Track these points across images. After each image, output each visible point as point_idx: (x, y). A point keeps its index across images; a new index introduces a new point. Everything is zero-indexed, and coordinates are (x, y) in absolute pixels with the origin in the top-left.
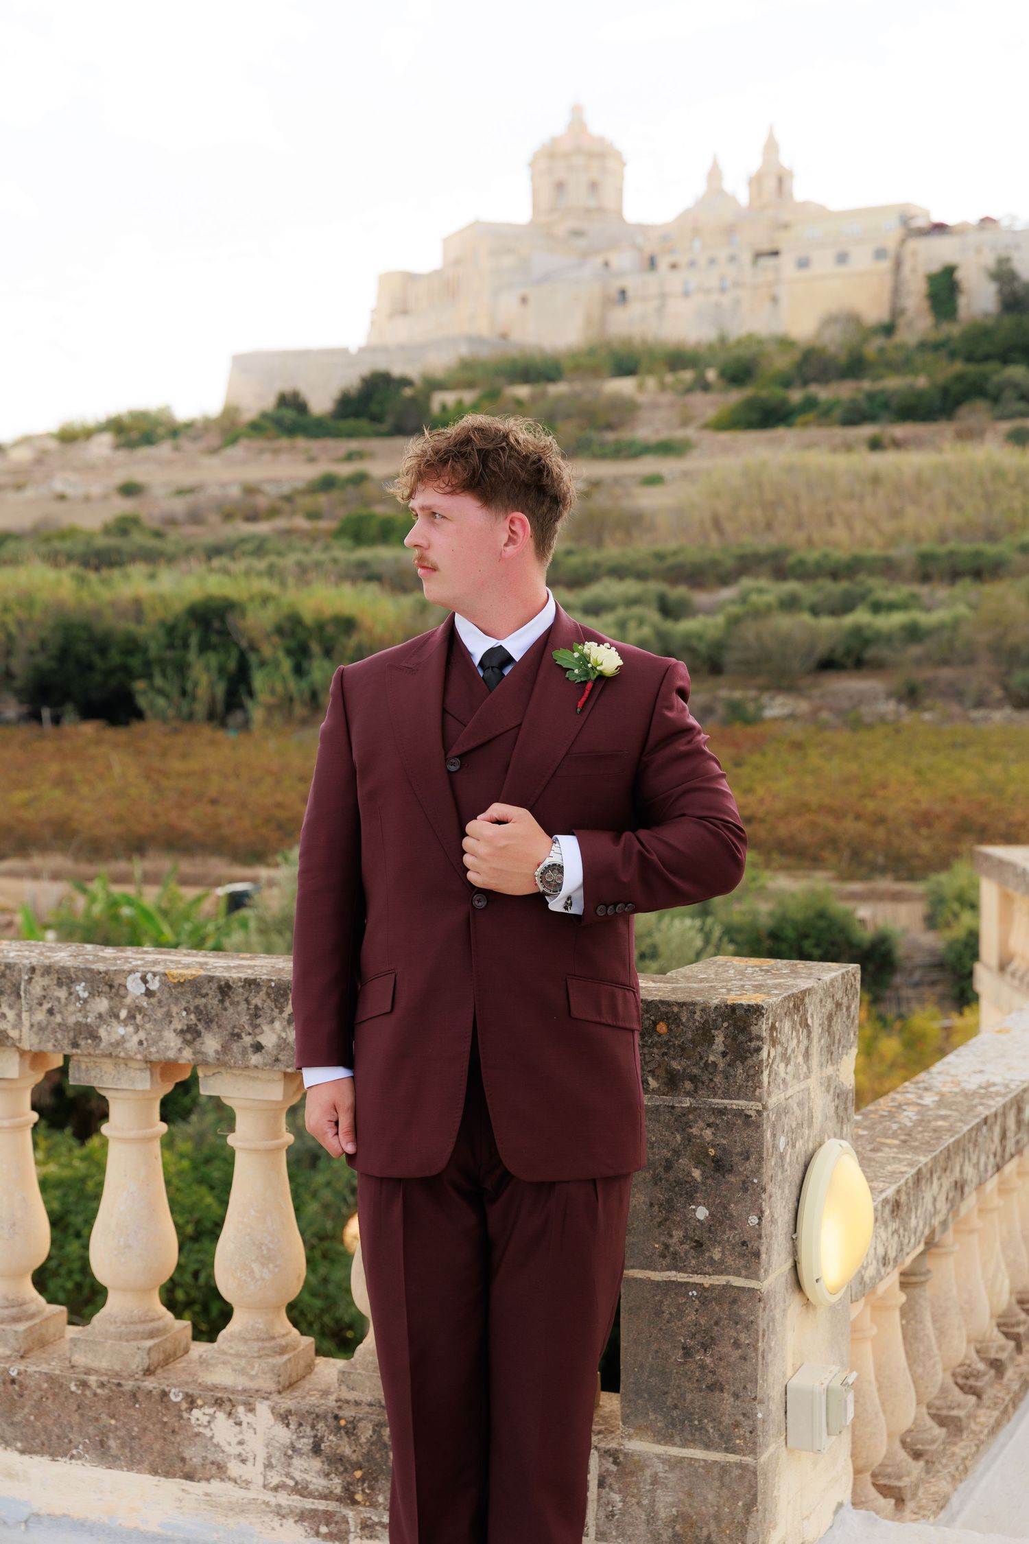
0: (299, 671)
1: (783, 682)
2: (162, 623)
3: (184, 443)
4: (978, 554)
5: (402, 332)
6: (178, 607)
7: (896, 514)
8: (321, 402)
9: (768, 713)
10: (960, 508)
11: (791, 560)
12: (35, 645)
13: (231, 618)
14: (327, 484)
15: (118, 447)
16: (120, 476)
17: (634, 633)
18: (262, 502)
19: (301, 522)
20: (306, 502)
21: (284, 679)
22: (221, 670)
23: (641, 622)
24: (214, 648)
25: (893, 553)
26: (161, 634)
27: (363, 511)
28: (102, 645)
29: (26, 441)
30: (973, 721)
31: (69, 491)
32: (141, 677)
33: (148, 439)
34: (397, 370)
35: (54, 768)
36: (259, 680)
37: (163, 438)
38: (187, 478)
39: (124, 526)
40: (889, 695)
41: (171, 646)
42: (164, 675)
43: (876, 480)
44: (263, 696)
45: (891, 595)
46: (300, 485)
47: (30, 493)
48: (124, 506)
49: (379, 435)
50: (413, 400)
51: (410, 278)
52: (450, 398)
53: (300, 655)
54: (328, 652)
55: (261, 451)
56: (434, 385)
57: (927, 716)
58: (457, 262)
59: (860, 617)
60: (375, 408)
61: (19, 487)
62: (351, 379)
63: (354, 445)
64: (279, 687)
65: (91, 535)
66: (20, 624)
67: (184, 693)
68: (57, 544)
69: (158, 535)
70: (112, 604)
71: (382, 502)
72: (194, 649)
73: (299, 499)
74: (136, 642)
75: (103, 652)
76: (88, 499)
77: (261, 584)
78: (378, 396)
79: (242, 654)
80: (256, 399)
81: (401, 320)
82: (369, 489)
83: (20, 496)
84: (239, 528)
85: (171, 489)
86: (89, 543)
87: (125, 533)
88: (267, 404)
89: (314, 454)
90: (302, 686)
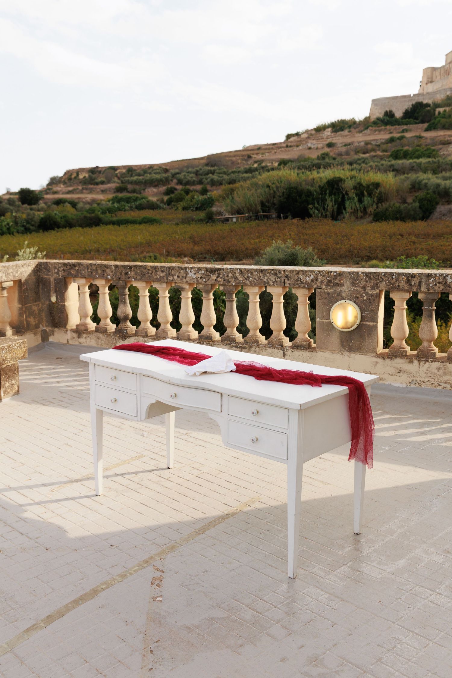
0: (360, 201)
2: (320, 186)
3: (352, 129)
5: (430, 88)
6: (325, 181)
8: (398, 114)
12: (281, 194)
13: (340, 184)
14: (392, 140)
15: (333, 132)
16: (329, 141)
18: (369, 146)
19: (379, 153)
20: (384, 147)
21: (355, 203)
22: (336, 201)
24: (335, 194)
26: (318, 190)
27: (401, 148)
28: (300, 193)
29: (307, 131)
31: (312, 147)
32: (311, 204)
33: (342, 129)
34: (425, 102)
35: (271, 232)
36: (347, 203)
37: (346, 129)
38: (348, 140)
39: (324, 156)
41: (321, 194)
42: (318, 203)
44: (349, 210)
46: (384, 141)
47: (301, 148)
48: (327, 150)
49: (416, 123)
50: (428, 111)
51: (434, 69)
52: (441, 110)
53: (360, 196)
54: (370, 195)
55: (375, 131)
56: (437, 105)
58: (450, 63)
60: (416, 114)
61: (298, 146)
62: (407, 105)
63: (405, 127)
64: (354, 206)
65: (314, 160)
66: (277, 188)
67: (324, 209)
68: (302, 163)
69: (334, 159)
70: (305, 181)
71: (408, 146)
72: (328, 195)
73: (382, 146)
74: (311, 192)
75: (300, 196)
76: (317, 148)
77: (354, 173)
78: (418, 110)
79: (343, 196)
80: (379, 114)
81: (429, 85)
82: (404, 141)
83: (298, 149)
84: (359, 156)
85: (343, 144)
86: (312, 163)
87: (324, 158)
88: (381, 116)
89: (392, 131)
90: (361, 206)
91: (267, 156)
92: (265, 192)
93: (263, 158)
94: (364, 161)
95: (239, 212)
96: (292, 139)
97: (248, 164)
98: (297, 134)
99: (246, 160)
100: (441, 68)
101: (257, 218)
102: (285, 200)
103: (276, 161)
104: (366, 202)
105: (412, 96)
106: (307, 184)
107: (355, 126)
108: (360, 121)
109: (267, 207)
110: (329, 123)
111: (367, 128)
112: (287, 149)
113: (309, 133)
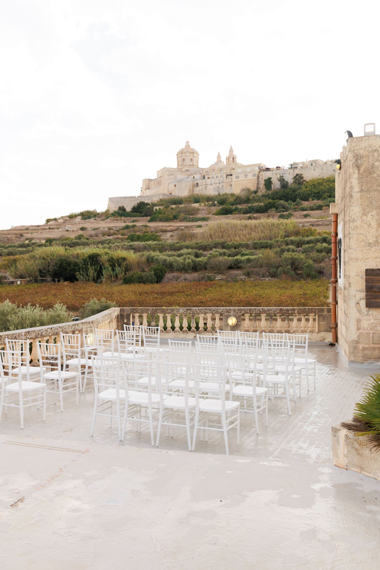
0: (113, 270)
1: (220, 272)
2: (83, 259)
3: (97, 218)
4: (267, 243)
5: (148, 193)
6: (86, 255)
7: (250, 234)
8: (129, 209)
9: (216, 278)
10: (264, 233)
11: (226, 244)
12: (54, 264)
13: (98, 258)
14: (127, 227)
15: (82, 219)
16: (81, 226)
17: (187, 261)
18: (112, 231)
19: (120, 236)
20: (122, 232)
22: (95, 270)
23: (189, 258)
24: (94, 265)
25: (248, 243)
26: (83, 262)
27: (134, 234)
28: (69, 264)
29: (62, 217)
30: (262, 280)
31: (69, 229)
32: (77, 272)
33: (89, 217)
34: (146, 202)
35: (53, 292)
36: (104, 272)
37: (92, 217)
38: (95, 226)
39: (80, 237)
40: (243, 275)
41: (85, 264)
42: (83, 271)
43: (246, 226)
44: (105, 276)
45: (246, 252)
46: (121, 228)
47: (60, 230)
48: (81, 232)
49: (141, 216)
50: (149, 208)
51: (150, 180)
52: (157, 208)
53: (113, 266)
54: (119, 266)
55: (114, 220)
56: (154, 205)
57: (252, 279)
58: (161, 177)
59: (239, 257)
60: (140, 210)
61: (58, 229)
62: (134, 203)
63: (135, 219)
64: (108, 273)
65: (73, 239)
66: (51, 259)
67: (87, 275)
68: (64, 241)
69: (88, 239)
70: (72, 255)
71: (139, 231)
72: (89, 265)
73: (120, 231)
74: (77, 263)
75: (69, 266)
76: (73, 231)
77: (106, 250)
78: (141, 208)
79: (101, 266)
80: (114, 208)
81: (148, 190)
82: (136, 229)
83: (58, 230)
84: (106, 238)
85: (92, 229)
86: (72, 241)
87: (80, 239)
88: (116, 209)
89: (125, 221)
90: (114, 273)
91: (35, 235)
92: (42, 262)
93: (32, 237)
94: (110, 242)
95: (21, 277)
96: (51, 223)
97: (20, 241)
98: (55, 219)
99: (19, 238)
100: (154, 180)
101: (36, 281)
102: (58, 268)
103: (43, 239)
104: (117, 271)
105: (137, 197)
106: (74, 257)
107: (99, 216)
108: (102, 213)
109: (43, 273)
110: (79, 212)
111: (108, 218)
112: (50, 230)
113: (64, 218)
